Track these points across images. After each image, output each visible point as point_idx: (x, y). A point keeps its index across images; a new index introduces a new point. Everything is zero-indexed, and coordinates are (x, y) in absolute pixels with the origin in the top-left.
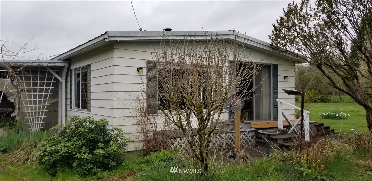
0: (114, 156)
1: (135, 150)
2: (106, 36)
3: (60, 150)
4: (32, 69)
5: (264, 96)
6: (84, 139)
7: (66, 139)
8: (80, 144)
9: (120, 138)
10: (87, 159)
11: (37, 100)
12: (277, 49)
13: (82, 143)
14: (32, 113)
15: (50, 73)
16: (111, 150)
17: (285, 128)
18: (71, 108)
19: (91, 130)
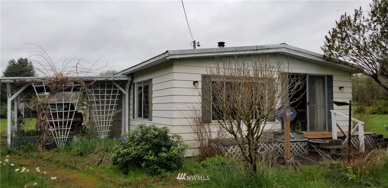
0: (175, 159)
1: (192, 156)
2: (166, 55)
3: (131, 152)
4: (100, 83)
5: (318, 107)
6: (150, 143)
7: (136, 143)
8: (148, 148)
9: (180, 144)
10: (153, 161)
11: (104, 111)
12: (330, 60)
13: (149, 147)
14: (100, 122)
15: (115, 87)
16: (173, 153)
17: (340, 139)
18: (134, 118)
19: (156, 137)
